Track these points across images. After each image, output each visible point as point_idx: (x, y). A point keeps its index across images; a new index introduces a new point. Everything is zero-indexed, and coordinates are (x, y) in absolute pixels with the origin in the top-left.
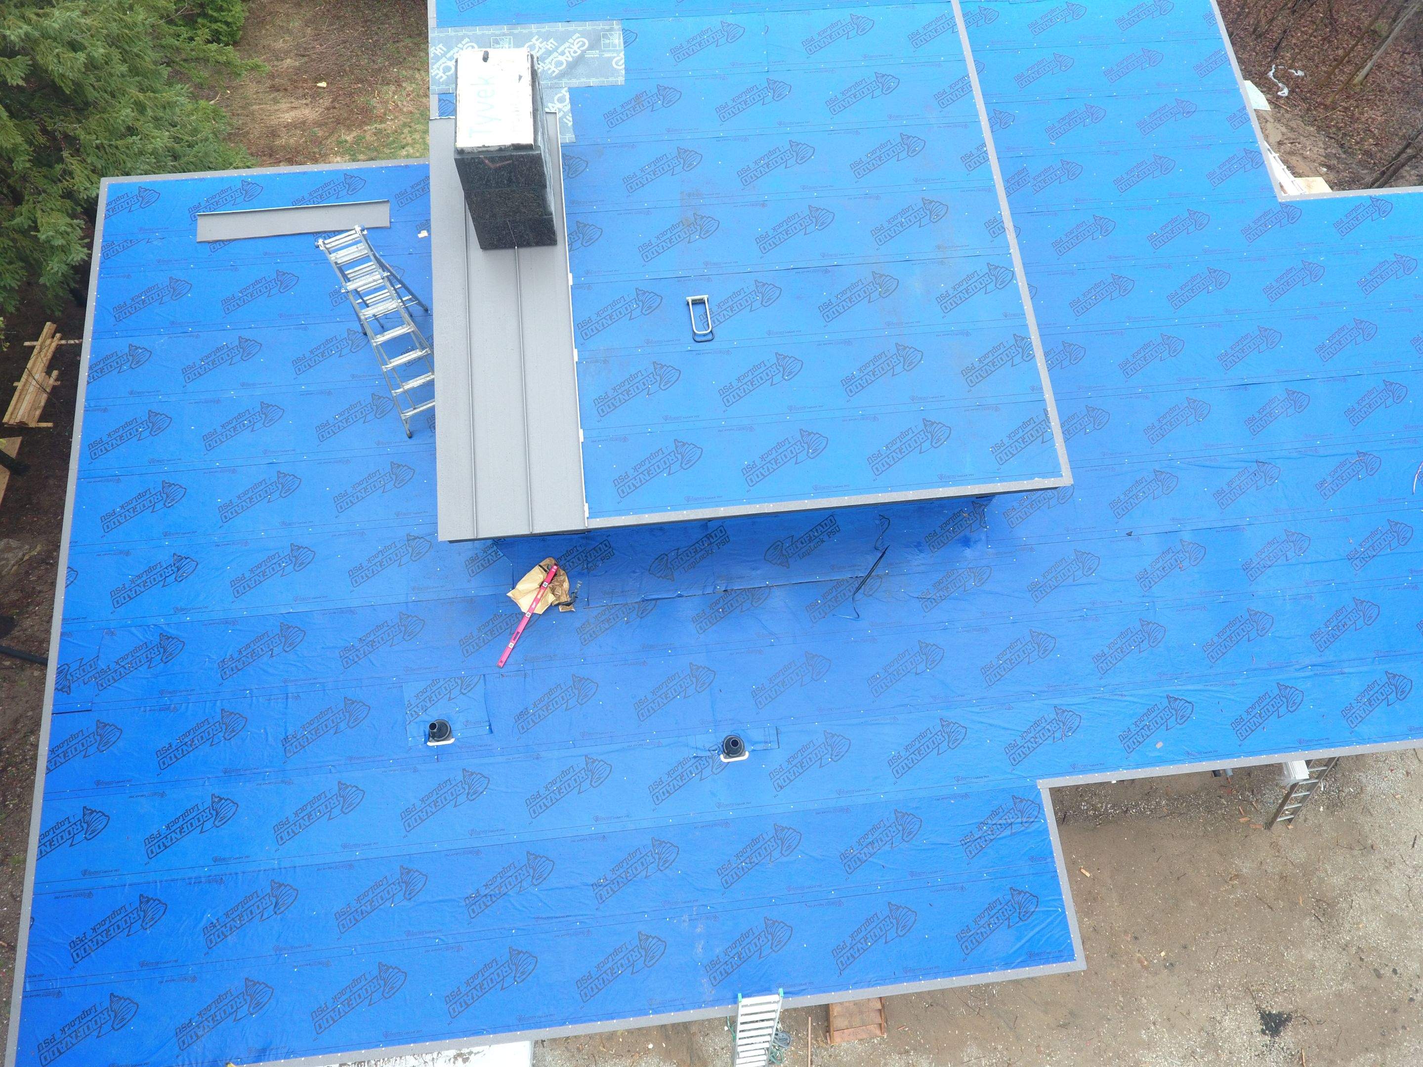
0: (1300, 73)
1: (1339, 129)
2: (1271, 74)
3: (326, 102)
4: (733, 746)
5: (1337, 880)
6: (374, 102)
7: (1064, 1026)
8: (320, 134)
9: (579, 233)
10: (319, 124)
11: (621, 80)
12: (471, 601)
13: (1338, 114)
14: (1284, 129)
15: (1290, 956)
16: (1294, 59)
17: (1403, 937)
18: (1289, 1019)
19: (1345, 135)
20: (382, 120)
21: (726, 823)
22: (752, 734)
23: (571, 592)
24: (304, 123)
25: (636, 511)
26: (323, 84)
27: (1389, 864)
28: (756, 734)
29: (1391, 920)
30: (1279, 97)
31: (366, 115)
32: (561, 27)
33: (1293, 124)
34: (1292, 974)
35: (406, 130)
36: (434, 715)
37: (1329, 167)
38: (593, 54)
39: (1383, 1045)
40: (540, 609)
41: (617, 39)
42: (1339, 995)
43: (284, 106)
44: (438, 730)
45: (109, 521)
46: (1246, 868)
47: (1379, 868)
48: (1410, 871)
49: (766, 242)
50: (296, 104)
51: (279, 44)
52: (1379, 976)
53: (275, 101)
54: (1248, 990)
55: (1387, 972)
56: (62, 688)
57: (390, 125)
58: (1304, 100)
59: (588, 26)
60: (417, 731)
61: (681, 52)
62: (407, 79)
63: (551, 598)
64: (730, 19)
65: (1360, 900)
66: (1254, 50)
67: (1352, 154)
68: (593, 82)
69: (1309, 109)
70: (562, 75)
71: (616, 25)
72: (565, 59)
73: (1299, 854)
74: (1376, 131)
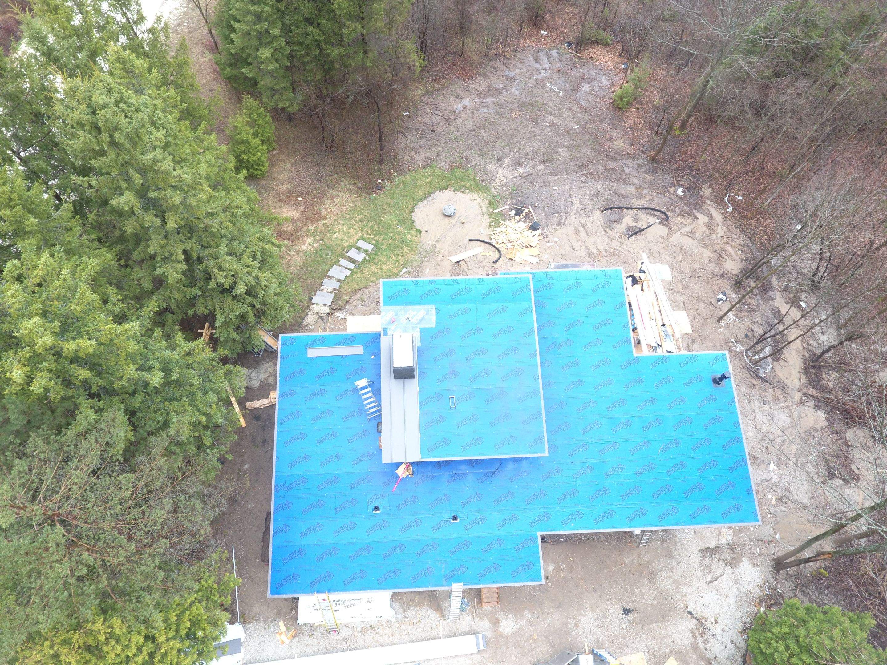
0: (741, 198)
1: (752, 230)
2: (726, 199)
3: (302, 208)
4: (455, 518)
5: (659, 567)
6: (322, 208)
7: (558, 607)
8: (300, 225)
9: (421, 374)
10: (299, 220)
11: (434, 326)
12: (385, 472)
13: (753, 222)
14: (726, 230)
15: (637, 591)
16: (739, 190)
17: (678, 587)
18: (633, 610)
19: (754, 233)
20: (325, 218)
21: (452, 539)
22: (459, 515)
23: (413, 471)
24: (293, 219)
25: (433, 457)
26: (300, 199)
27: (678, 563)
28: (461, 515)
29: (675, 582)
30: (727, 212)
31: (319, 217)
32: (418, 307)
33: (730, 228)
34: (636, 596)
35: (336, 223)
36: (375, 504)
37: (742, 251)
38: (427, 317)
39: (662, 621)
40: (404, 476)
41: (434, 312)
42: (651, 604)
43: (285, 210)
44: (376, 509)
45: (287, 444)
46: (627, 561)
47: (675, 563)
48: (685, 566)
49: (473, 379)
50: (289, 209)
51: (282, 177)
52: (666, 599)
53: (281, 207)
54: (620, 601)
55: (669, 598)
56: (276, 491)
57: (328, 221)
58: (739, 213)
59: (427, 307)
60: (371, 509)
61: (452, 317)
62: (336, 196)
63: (408, 474)
64: (466, 306)
65: (665, 574)
66: (721, 184)
67: (755, 244)
68: (427, 326)
69: (740, 219)
70: (418, 323)
71: (434, 307)
72: (420, 318)
73: (647, 557)
74: (769, 232)
